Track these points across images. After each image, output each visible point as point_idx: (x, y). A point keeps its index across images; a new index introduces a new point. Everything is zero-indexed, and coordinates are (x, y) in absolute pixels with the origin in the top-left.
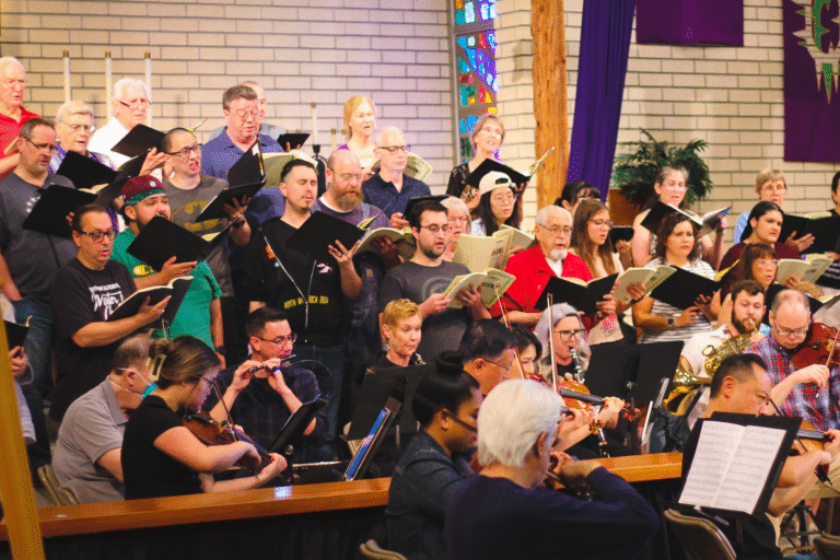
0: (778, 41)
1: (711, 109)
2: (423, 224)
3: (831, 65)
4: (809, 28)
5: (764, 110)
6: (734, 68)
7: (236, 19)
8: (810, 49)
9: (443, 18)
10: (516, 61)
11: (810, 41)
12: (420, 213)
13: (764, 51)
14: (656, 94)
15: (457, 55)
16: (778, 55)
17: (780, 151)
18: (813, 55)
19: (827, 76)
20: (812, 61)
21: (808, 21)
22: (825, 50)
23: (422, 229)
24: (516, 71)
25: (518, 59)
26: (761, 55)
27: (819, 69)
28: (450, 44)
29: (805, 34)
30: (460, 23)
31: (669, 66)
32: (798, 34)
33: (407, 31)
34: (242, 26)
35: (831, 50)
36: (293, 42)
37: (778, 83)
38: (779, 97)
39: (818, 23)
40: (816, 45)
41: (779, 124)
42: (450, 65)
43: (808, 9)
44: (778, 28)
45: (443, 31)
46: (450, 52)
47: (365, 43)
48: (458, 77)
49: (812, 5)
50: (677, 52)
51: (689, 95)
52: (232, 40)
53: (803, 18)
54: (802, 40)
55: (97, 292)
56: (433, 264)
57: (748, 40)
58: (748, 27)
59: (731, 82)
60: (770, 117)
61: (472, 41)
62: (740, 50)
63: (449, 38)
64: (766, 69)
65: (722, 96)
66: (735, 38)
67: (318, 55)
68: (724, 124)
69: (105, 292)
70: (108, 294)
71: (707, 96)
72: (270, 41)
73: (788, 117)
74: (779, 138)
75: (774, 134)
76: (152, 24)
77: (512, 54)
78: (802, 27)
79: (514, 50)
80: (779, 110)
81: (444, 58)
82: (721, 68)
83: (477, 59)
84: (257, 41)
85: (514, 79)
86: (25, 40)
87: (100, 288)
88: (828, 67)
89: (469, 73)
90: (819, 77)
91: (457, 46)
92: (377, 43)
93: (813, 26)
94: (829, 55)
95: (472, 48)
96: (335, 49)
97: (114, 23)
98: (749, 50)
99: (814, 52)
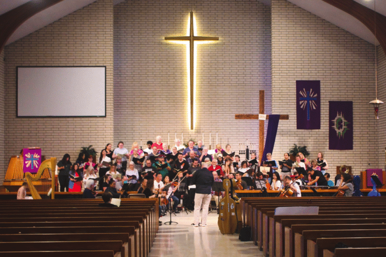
0: (328, 128)
1: (313, 140)
5: (324, 140)
6: (318, 133)
14: (301, 138)
16: (328, 131)
17: (328, 148)
19: (339, 135)
20: (336, 131)
21: (335, 124)
22: (339, 129)
26: (324, 131)
29: (335, 127)
31: (303, 133)
32: (333, 127)
37: (328, 135)
38: (328, 138)
39: (337, 125)
41: (328, 143)
44: (328, 125)
49: (336, 122)
50: (305, 130)
51: (308, 138)
57: (321, 128)
58: (321, 126)
59: (317, 136)
62: (319, 130)
65: (316, 138)
66: (319, 128)
68: (316, 143)
71: (312, 138)
74: (328, 145)
78: (334, 125)
80: (328, 140)
82: (315, 133)
88: (339, 133)
90: (337, 134)
98: (322, 130)
99: (337, 130)
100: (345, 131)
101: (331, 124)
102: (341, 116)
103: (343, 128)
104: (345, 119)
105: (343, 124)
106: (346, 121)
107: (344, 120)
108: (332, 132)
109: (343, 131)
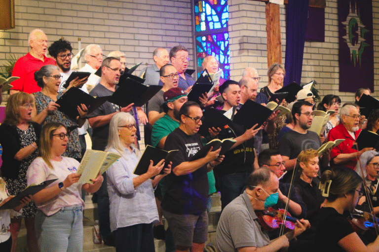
0: (336, 40)
1: (313, 69)
2: (302, 112)
3: (355, 51)
4: (348, 35)
5: (331, 69)
6: (321, 51)
7: (109, 26)
8: (348, 44)
9: (190, 29)
10: (240, 46)
11: (348, 40)
12: (300, 106)
13: (331, 44)
15: (196, 44)
16: (336, 46)
17: (338, 87)
18: (349, 46)
19: (354, 56)
20: (349, 49)
21: (347, 32)
22: (354, 45)
23: (302, 115)
24: (240, 50)
25: (242, 45)
26: (330, 46)
27: (351, 52)
28: (193, 40)
29: (346, 37)
30: (198, 30)
32: (344, 37)
33: (176, 33)
34: (112, 29)
35: (355, 44)
36: (131, 37)
37: (336, 58)
38: (336, 64)
39: (351, 33)
40: (350, 42)
41: (337, 75)
42: (193, 49)
43: (347, 27)
44: (336, 34)
45: (190, 34)
46: (193, 43)
47: (160, 38)
48: (197, 54)
49: (349, 25)
51: (305, 62)
52: (108, 35)
53: (345, 31)
54: (345, 40)
55: (190, 147)
56: (305, 133)
57: (326, 39)
58: (326, 33)
59: (320, 57)
60: (334, 72)
61: (204, 39)
62: (323, 43)
63: (192, 37)
64: (332, 52)
65: (317, 63)
66: (322, 40)
67: (142, 43)
68: (318, 75)
69: (192, 147)
70: (194, 148)
71: (312, 63)
72: (123, 36)
73: (340, 73)
74: (337, 81)
75: (336, 79)
76: (74, 27)
77: (239, 42)
78: (345, 35)
79: (240, 40)
80: (337, 70)
81: (191, 46)
82: (316, 51)
83: (206, 46)
84: (117, 36)
85: (239, 53)
86: (21, 31)
87: (190, 145)
88: (354, 51)
89: (202, 53)
90: (351, 56)
91: (197, 41)
92: (165, 38)
93: (349, 34)
94: (355, 47)
95: (204, 41)
96: (148, 40)
97: (59, 25)
98: (326, 43)
99: (350, 45)
100: (362, 49)
101: (342, 31)
102: (355, 15)
103: (359, 42)
104: (363, 22)
105: (359, 32)
106: (363, 26)
107: (360, 25)
108: (343, 50)
109: (359, 49)
